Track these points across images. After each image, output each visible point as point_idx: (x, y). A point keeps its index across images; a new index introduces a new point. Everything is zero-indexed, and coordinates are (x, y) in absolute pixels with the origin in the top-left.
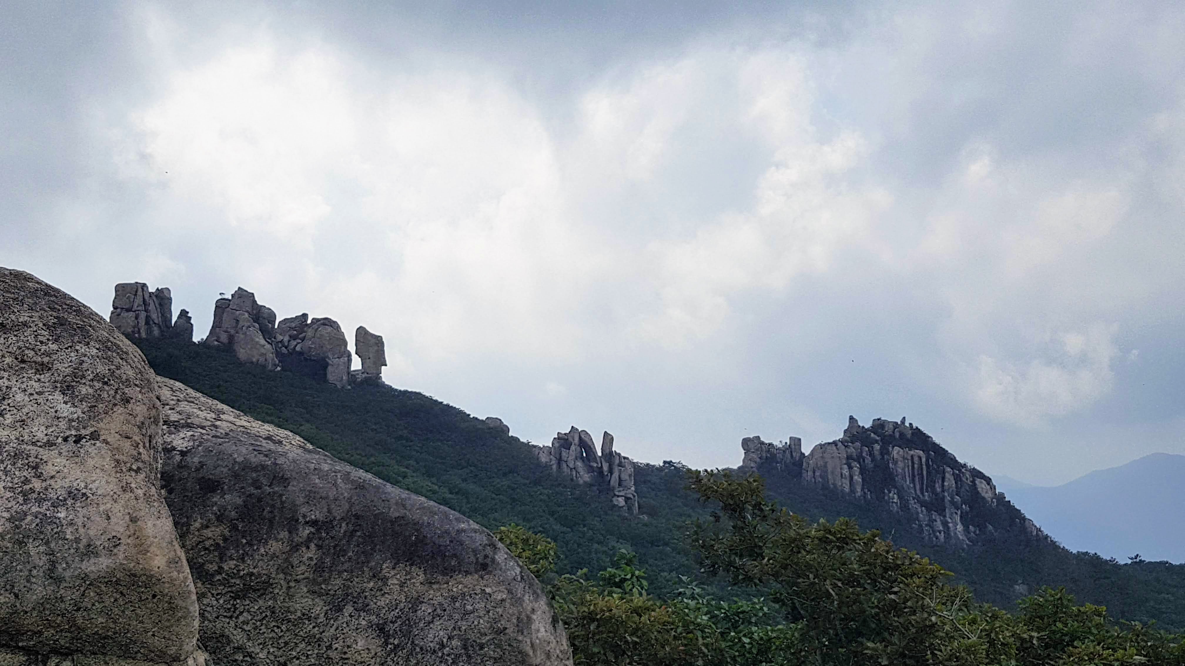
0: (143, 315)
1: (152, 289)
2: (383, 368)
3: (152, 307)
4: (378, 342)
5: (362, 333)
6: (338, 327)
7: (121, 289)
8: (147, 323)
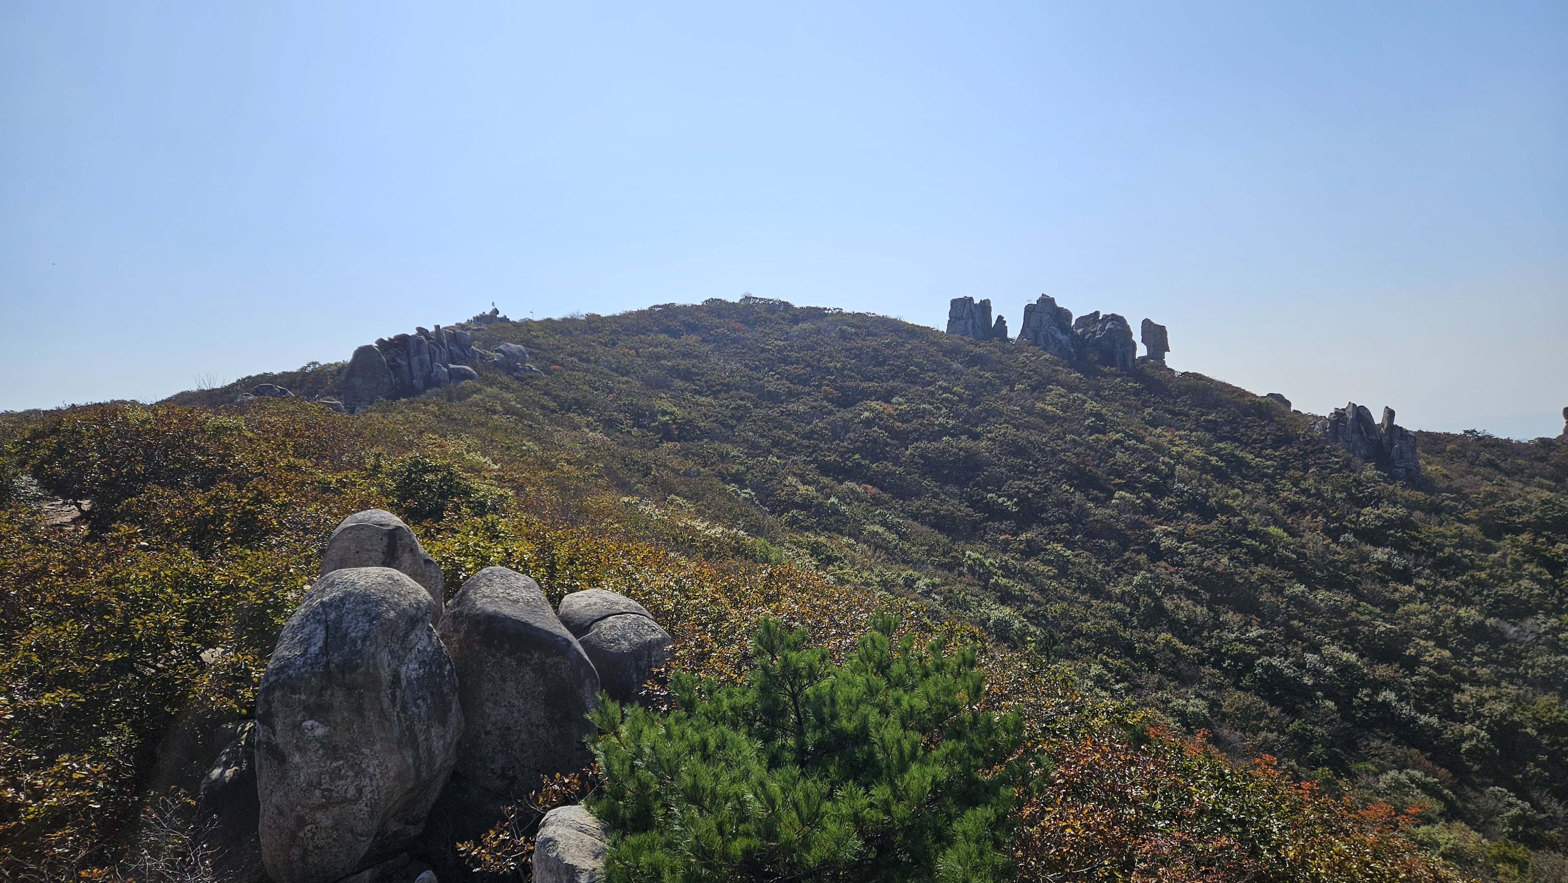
0: (971, 321)
1: (977, 301)
2: (1166, 353)
3: (977, 316)
4: (1162, 330)
5: (1147, 325)
6: (1125, 321)
7: (954, 302)
8: (973, 326)
